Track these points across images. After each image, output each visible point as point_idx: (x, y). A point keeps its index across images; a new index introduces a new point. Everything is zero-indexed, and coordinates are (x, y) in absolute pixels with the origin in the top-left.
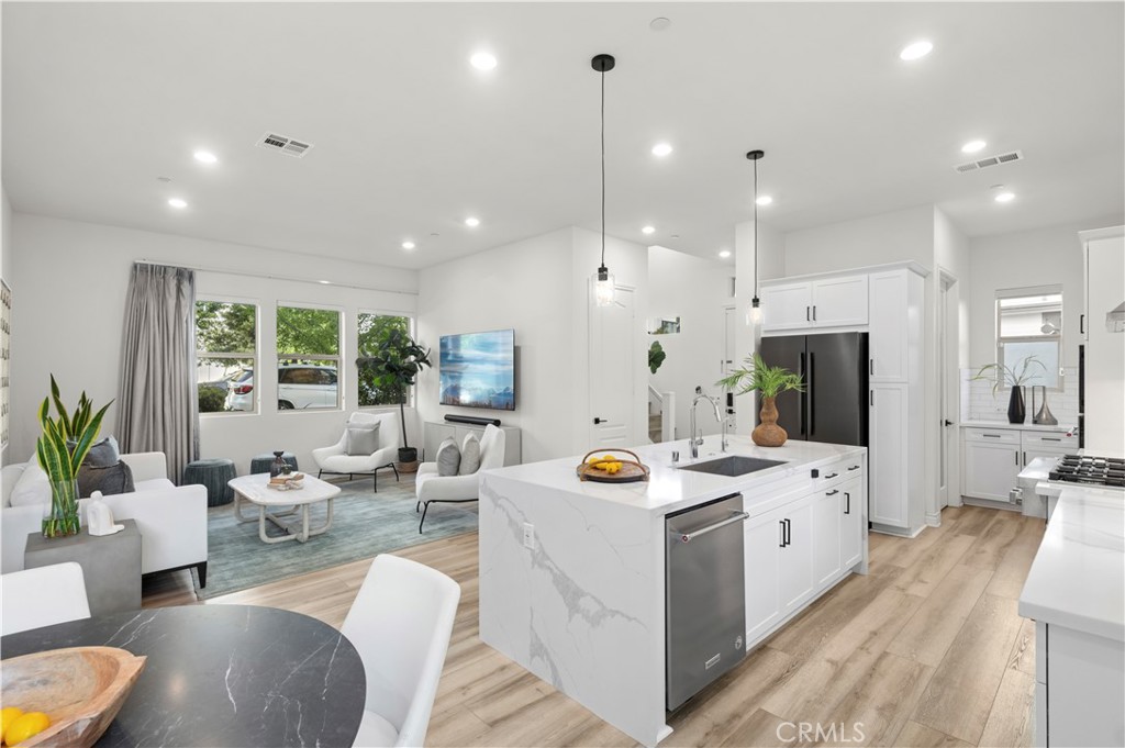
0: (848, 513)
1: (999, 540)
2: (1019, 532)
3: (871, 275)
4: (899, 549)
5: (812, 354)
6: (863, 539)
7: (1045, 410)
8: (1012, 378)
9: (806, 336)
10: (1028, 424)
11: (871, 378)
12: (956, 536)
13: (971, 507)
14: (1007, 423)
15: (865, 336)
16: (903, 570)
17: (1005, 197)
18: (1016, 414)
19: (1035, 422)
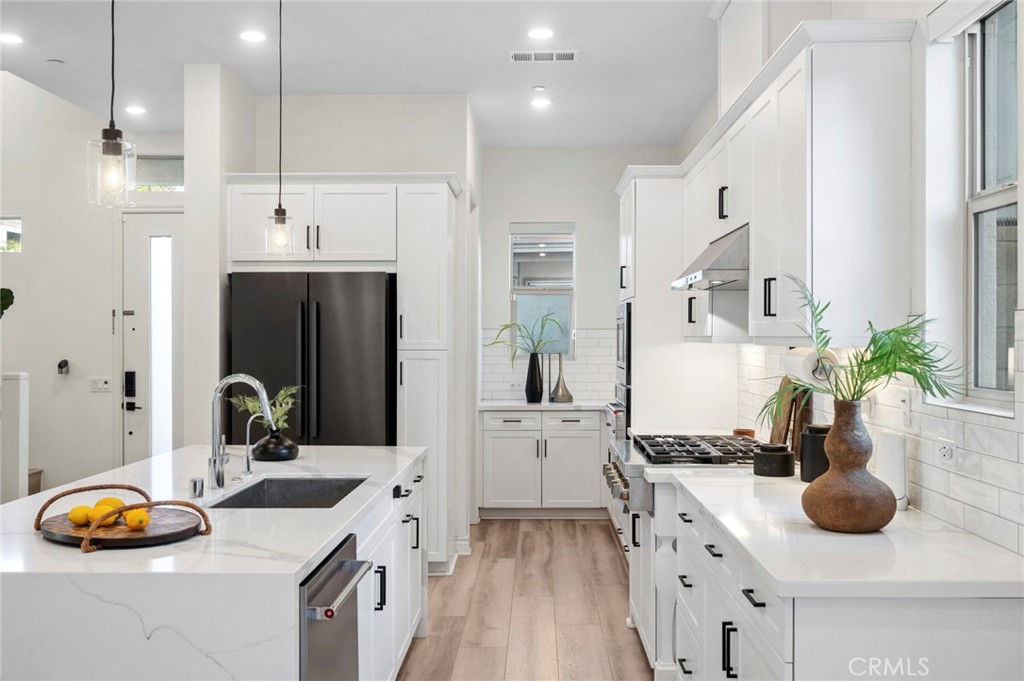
0: (417, 547)
1: (539, 556)
2: (551, 544)
3: (401, 187)
4: (444, 593)
5: (318, 304)
6: (423, 584)
7: (561, 384)
8: (531, 344)
9: (308, 274)
10: (545, 403)
11: (401, 344)
12: (494, 562)
13: (490, 522)
14: (523, 404)
15: (392, 279)
16: (463, 619)
17: (541, 103)
18: (534, 393)
19: (552, 400)
